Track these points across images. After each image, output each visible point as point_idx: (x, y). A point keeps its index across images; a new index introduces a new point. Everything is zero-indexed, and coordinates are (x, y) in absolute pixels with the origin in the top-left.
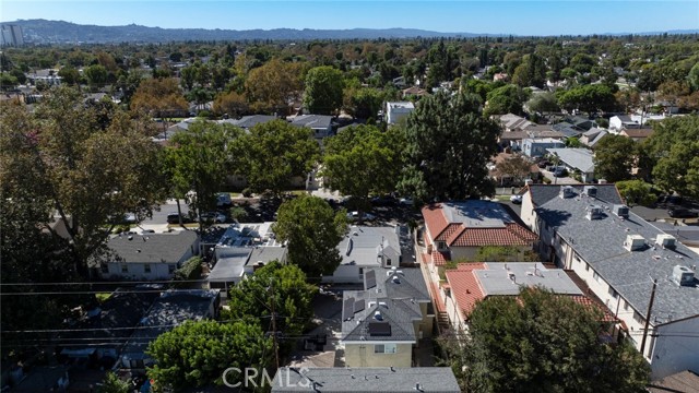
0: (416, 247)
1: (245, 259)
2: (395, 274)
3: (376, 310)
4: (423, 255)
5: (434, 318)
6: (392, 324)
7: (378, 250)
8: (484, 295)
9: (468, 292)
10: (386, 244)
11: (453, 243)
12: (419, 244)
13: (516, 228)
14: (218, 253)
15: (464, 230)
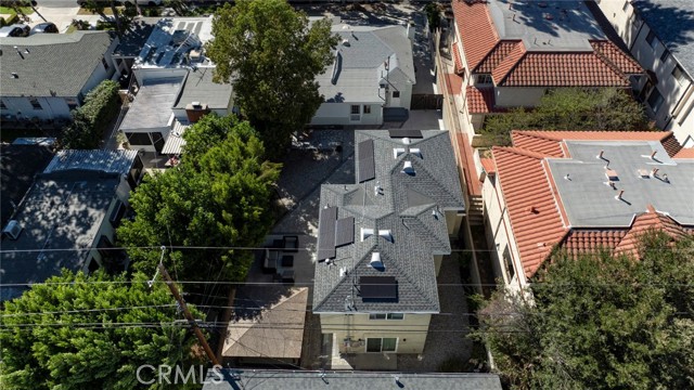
0: (438, 60)
1: (177, 88)
2: (408, 157)
3: (374, 249)
4: (447, 75)
5: (464, 217)
6: (400, 279)
7: (380, 73)
8: (567, 227)
9: (534, 211)
10: (393, 65)
11: (504, 80)
12: (443, 54)
13: (609, 50)
14: (139, 77)
15: (524, 57)
